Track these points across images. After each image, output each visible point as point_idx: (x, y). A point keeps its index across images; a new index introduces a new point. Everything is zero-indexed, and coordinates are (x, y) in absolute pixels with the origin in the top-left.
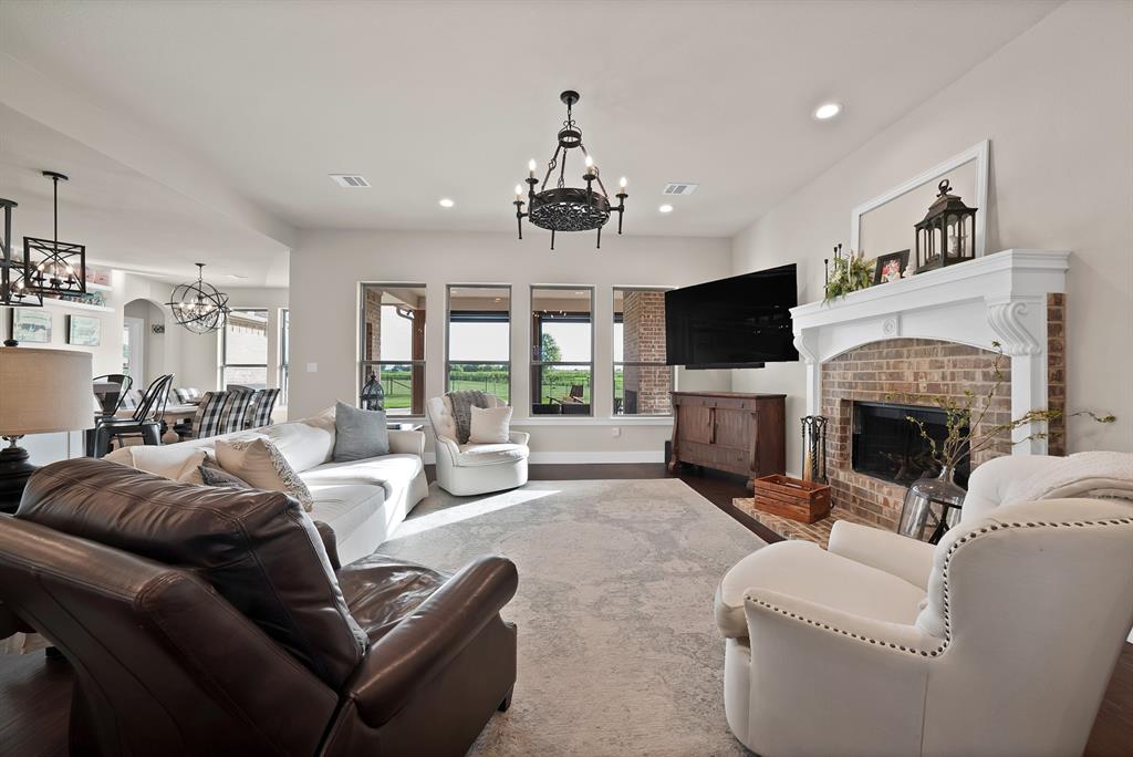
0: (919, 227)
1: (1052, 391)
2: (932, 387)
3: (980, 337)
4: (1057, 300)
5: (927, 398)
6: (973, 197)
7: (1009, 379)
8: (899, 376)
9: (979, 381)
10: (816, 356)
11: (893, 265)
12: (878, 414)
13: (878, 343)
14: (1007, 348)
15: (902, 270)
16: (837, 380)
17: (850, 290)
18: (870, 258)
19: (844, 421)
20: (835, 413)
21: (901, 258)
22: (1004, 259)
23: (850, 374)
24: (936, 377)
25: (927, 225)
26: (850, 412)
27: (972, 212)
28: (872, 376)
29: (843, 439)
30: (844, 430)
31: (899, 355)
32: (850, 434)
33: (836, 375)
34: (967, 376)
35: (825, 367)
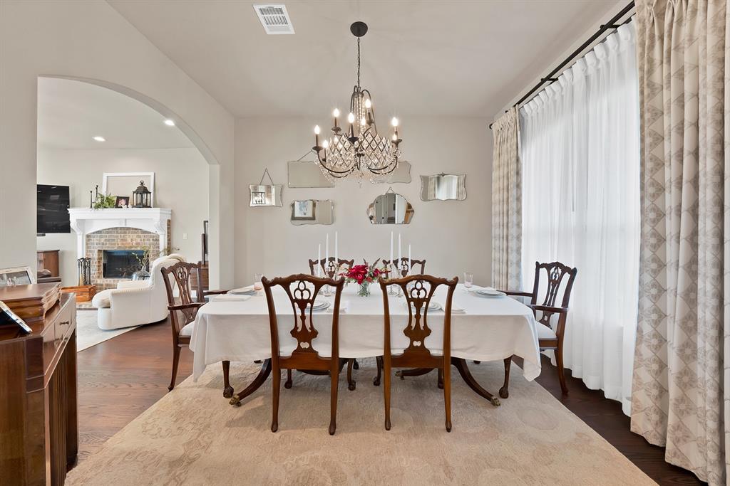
0: (134, 193)
1: (168, 243)
2: (137, 244)
3: (152, 229)
4: (169, 221)
5: (136, 247)
6: (151, 189)
7: (158, 240)
8: (125, 240)
9: (151, 242)
10: (84, 231)
11: (123, 202)
12: (115, 254)
13: (116, 228)
14: (159, 233)
15: (127, 204)
16: (95, 242)
17: (105, 207)
18: (114, 195)
19: (99, 259)
20: (95, 256)
21: (127, 199)
22: (158, 210)
23: (103, 240)
24: (139, 240)
25: (136, 192)
26: (102, 255)
27: (150, 193)
28: (114, 240)
29: (99, 266)
30: (99, 262)
31: (125, 233)
32: (102, 264)
33: (95, 240)
34: (148, 240)
35: (88, 236)
